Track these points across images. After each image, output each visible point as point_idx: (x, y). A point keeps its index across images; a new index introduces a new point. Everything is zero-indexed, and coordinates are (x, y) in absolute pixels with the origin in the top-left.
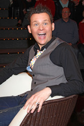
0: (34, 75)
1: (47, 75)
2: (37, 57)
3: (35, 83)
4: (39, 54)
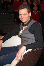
0: (22, 38)
1: (28, 38)
2: (23, 30)
3: (23, 41)
4: (24, 28)
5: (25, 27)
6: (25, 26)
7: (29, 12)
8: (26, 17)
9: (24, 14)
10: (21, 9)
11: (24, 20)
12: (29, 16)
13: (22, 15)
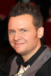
5: (26, 69)
6: (25, 66)
7: (37, 26)
8: (26, 38)
9: (22, 29)
10: (15, 16)
11: (21, 46)
12: (36, 36)
13: (17, 31)
